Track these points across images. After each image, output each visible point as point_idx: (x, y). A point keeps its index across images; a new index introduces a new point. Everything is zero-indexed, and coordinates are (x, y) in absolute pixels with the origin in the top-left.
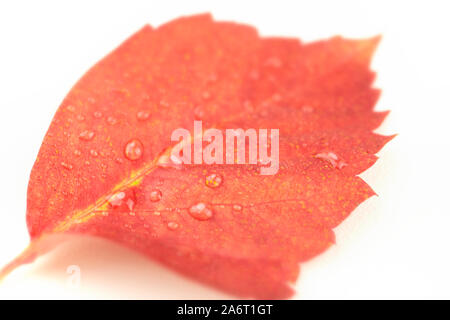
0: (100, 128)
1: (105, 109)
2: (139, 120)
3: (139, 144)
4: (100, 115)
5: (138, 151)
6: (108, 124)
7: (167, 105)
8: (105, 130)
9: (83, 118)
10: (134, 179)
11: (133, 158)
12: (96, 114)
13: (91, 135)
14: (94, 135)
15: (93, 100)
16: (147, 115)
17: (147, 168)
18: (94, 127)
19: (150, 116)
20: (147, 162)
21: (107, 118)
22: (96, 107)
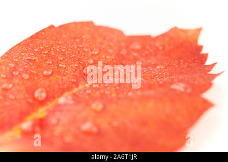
0: (17, 81)
1: (21, 70)
2: (44, 76)
3: (44, 90)
4: (17, 73)
5: (44, 95)
6: (23, 79)
7: (64, 66)
8: (21, 83)
9: (5, 76)
10: (41, 113)
11: (40, 99)
12: (14, 73)
13: (11, 86)
14: (13, 87)
15: (13, 65)
16: (50, 73)
17: (50, 105)
18: (13, 81)
19: (52, 73)
20: (50, 102)
21: (22, 75)
22: (15, 69)
